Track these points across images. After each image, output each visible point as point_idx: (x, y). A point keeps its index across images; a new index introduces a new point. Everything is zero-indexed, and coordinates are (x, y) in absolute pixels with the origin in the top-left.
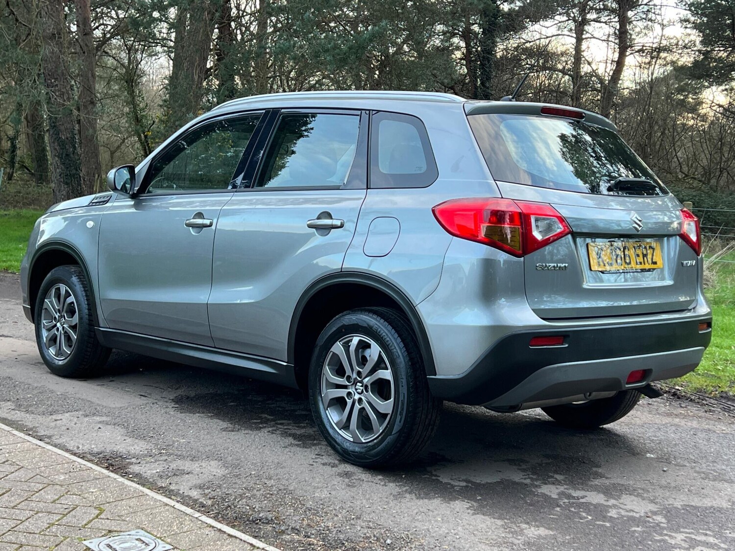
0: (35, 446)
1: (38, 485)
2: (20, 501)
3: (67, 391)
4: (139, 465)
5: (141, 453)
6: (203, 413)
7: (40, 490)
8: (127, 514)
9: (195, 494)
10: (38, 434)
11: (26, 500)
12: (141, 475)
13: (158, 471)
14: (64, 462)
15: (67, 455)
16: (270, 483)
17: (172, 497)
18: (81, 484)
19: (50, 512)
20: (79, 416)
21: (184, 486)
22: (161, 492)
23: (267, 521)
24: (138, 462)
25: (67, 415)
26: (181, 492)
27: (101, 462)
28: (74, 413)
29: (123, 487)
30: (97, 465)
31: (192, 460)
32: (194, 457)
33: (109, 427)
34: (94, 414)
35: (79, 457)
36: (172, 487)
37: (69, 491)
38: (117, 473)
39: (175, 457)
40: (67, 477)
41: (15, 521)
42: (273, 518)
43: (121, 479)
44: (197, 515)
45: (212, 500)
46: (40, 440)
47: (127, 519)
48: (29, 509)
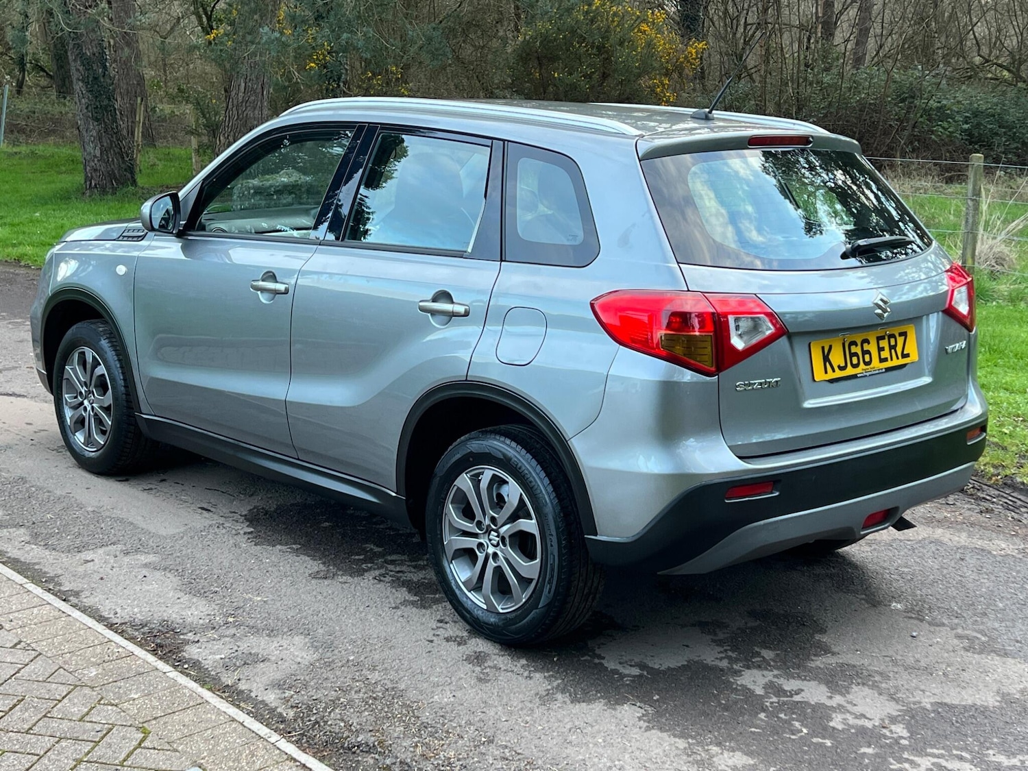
0: (57, 613)
1: (61, 687)
2: (36, 719)
3: (102, 504)
4: (197, 645)
5: (201, 621)
6: (287, 544)
7: (63, 698)
8: (179, 739)
9: (272, 698)
10: (62, 588)
11: (45, 716)
12: (200, 663)
13: (223, 656)
14: (96, 642)
15: (100, 628)
16: (373, 677)
17: (242, 704)
18: (118, 684)
19: (77, 739)
20: (118, 553)
21: (257, 684)
22: (227, 694)
23: (367, 750)
24: (196, 640)
25: (101, 551)
26: (253, 695)
27: (146, 640)
28: (110, 547)
29: (175, 687)
30: (141, 645)
31: (269, 635)
32: (272, 631)
33: (158, 574)
34: (137, 551)
35: (116, 632)
36: (243, 686)
37: (102, 698)
38: (167, 662)
39: (247, 629)
40: (100, 671)
41: (30, 756)
42: (376, 743)
43: (173, 674)
44: (274, 737)
45: (295, 710)
46: (64, 600)
47: (180, 748)
48: (48, 734)
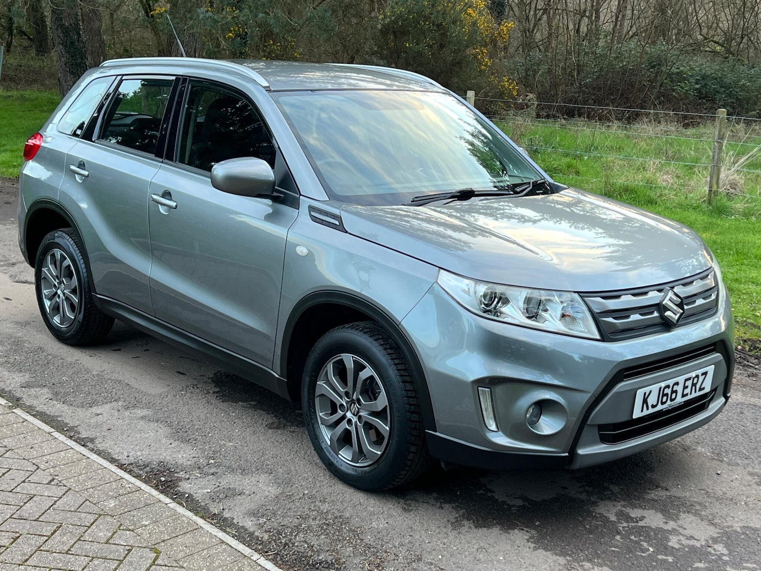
0: (78, 457)
1: (89, 516)
2: (74, 542)
4: (188, 481)
5: (189, 463)
7: (92, 525)
8: (184, 557)
9: (249, 524)
10: (79, 437)
11: (80, 540)
13: (209, 490)
14: (112, 479)
15: (113, 468)
16: (325, 507)
17: (228, 529)
18: (132, 513)
19: (106, 558)
20: (120, 409)
21: (237, 512)
22: (215, 521)
23: (327, 566)
24: (187, 477)
25: (107, 406)
26: (235, 521)
28: (113, 404)
29: (176, 516)
30: (146, 482)
31: (242, 474)
32: (244, 470)
34: (134, 406)
36: (227, 514)
37: (121, 524)
38: (167, 495)
39: (224, 469)
40: (117, 502)
42: (333, 561)
43: (173, 505)
44: (256, 556)
45: (268, 533)
46: (83, 446)
47: (185, 564)
